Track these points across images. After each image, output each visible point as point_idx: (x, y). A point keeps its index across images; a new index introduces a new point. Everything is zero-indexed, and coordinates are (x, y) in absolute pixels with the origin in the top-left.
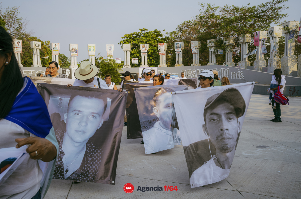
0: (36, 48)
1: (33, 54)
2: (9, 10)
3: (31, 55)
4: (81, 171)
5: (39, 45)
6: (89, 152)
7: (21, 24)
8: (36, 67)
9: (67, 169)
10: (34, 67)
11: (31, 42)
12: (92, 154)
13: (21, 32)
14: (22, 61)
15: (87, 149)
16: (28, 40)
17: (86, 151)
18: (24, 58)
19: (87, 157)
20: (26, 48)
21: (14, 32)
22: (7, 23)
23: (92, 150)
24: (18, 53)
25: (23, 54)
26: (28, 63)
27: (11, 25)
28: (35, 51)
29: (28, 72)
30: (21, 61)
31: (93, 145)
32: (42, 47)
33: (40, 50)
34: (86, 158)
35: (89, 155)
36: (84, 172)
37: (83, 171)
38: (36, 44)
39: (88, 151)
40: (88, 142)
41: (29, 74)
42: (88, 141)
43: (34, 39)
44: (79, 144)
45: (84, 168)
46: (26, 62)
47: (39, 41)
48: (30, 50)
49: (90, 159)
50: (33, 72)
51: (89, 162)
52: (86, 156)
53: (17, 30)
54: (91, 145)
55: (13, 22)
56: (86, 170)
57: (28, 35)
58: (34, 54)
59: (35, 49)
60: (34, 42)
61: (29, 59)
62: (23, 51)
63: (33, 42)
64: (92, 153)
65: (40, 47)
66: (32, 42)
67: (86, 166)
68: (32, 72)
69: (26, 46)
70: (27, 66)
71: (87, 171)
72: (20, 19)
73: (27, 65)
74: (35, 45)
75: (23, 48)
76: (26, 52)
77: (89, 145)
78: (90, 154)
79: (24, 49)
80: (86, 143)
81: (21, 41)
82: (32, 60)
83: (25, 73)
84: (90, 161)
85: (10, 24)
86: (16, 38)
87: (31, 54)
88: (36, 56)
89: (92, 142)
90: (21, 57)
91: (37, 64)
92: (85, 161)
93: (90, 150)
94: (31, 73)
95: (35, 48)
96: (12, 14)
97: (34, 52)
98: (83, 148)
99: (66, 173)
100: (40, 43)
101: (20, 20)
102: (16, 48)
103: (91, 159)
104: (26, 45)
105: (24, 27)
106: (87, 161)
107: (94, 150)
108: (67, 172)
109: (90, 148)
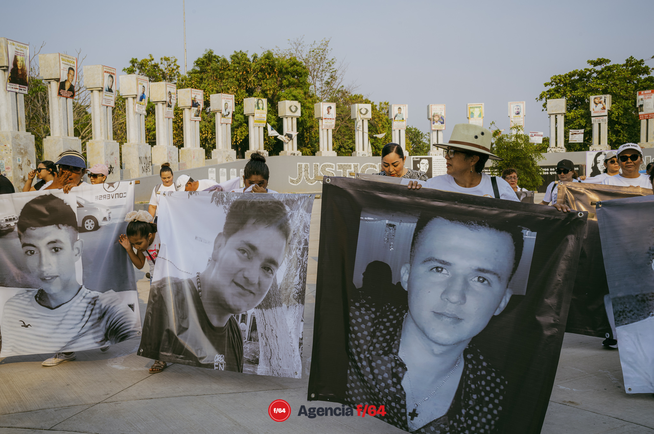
0: (362, 116)
1: (355, 131)
2: (315, 46)
3: (351, 132)
4: (449, 422)
5: (367, 111)
6: (471, 376)
7: (335, 71)
8: (361, 155)
9: (414, 410)
10: (357, 155)
11: (352, 106)
12: (481, 385)
13: (335, 87)
14: (335, 146)
15: (466, 367)
16: (346, 103)
17: (464, 373)
18: (338, 139)
19: (467, 390)
20: (343, 119)
21: (322, 88)
22: (311, 73)
23: (479, 373)
24: (327, 130)
25: (337, 132)
26: (345, 149)
27: (316, 75)
28: (358, 124)
29: (345, 167)
30: (333, 144)
31: (481, 358)
32: (372, 114)
33: (368, 121)
34: (463, 392)
35: (473, 386)
36: (458, 426)
37: (455, 424)
38: (361, 109)
39: (470, 373)
40: (469, 347)
41: (348, 170)
42: (469, 344)
43: (358, 99)
44: (444, 349)
45: (458, 416)
46: (341, 147)
47: (366, 103)
48: (350, 122)
49: (475, 397)
50: (356, 166)
51: (471, 402)
52: (464, 386)
53: (328, 83)
54: (476, 357)
55: (321, 69)
56: (463, 423)
57: (346, 93)
58: (358, 130)
59: (360, 119)
60: (358, 106)
61: (348, 140)
62: (337, 125)
63: (356, 105)
64: (481, 383)
65: (369, 116)
66: (354, 105)
67: (463, 411)
68: (352, 166)
69: (342, 115)
70: (343, 156)
71: (465, 425)
72: (334, 60)
73: (343, 152)
74: (359, 112)
75: (337, 119)
76: (342, 125)
77: (472, 358)
78: (474, 382)
79: (340, 121)
80: (463, 349)
81: (333, 105)
82: (354, 142)
83: (340, 169)
84: (475, 403)
85: (315, 73)
86: (325, 100)
87: (352, 130)
88: (361, 133)
89: (478, 350)
90: (334, 137)
91: (363, 150)
92: (462, 398)
93: (474, 371)
94: (351, 169)
95: (359, 117)
96: (320, 55)
97: (358, 126)
98: (456, 362)
99: (412, 419)
100: (369, 107)
101: (333, 63)
102: (325, 119)
103: (477, 396)
104: (342, 112)
105: (341, 77)
106: (468, 402)
107: (484, 375)
108: (415, 418)
109: (473, 365)
